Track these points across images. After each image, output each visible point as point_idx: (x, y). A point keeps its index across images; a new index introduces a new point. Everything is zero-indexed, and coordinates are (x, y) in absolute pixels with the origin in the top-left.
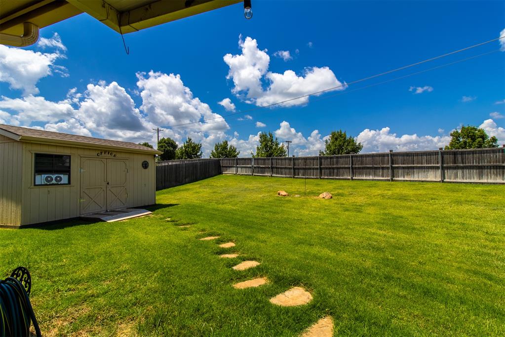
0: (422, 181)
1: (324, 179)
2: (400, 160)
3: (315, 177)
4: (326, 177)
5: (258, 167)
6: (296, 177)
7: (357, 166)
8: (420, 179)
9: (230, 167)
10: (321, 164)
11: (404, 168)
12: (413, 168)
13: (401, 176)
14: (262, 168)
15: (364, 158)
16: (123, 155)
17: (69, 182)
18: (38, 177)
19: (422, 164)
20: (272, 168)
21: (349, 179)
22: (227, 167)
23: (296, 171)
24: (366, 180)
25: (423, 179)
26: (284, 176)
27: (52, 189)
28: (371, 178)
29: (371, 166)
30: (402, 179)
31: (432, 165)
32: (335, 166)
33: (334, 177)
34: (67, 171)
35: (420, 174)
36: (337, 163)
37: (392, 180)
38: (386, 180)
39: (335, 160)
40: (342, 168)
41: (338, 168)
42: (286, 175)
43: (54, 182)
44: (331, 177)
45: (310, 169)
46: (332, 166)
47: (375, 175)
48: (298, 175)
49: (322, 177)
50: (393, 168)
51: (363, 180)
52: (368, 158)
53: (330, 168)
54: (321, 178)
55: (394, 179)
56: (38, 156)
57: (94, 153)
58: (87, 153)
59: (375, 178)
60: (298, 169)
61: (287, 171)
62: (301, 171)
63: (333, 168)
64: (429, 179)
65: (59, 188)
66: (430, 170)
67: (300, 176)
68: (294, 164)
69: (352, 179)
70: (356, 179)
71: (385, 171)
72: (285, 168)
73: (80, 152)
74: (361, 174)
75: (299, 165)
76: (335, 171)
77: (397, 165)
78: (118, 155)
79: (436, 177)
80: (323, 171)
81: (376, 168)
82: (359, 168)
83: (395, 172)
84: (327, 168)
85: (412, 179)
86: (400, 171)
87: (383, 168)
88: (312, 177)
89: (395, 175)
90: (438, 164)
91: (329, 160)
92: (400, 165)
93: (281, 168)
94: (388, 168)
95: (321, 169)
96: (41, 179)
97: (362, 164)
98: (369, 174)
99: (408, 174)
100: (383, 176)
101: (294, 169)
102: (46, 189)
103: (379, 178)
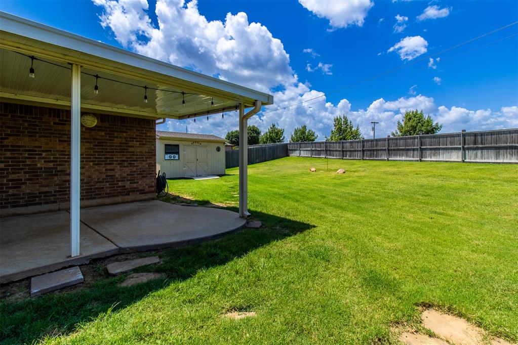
0: (446, 161)
1: (366, 160)
2: (428, 142)
3: (359, 158)
4: (367, 158)
5: (316, 150)
6: (345, 158)
7: (392, 148)
8: (444, 160)
9: (295, 150)
10: (363, 147)
11: (431, 149)
12: (439, 149)
13: (429, 157)
14: (319, 150)
15: (399, 141)
16: (205, 144)
17: (179, 159)
18: (166, 156)
19: (447, 145)
20: (326, 150)
21: (385, 160)
22: (292, 150)
23: (345, 153)
24: (399, 160)
25: (447, 160)
26: (335, 157)
27: (172, 162)
28: (404, 158)
29: (403, 148)
30: (429, 159)
31: (455, 146)
32: (375, 148)
33: (374, 158)
34: (178, 153)
35: (445, 155)
36: (376, 146)
37: (421, 161)
38: (416, 160)
39: (375, 142)
40: (381, 150)
41: (377, 150)
42: (336, 156)
43: (172, 158)
44: (371, 159)
45: (355, 151)
46: (373, 148)
47: (407, 156)
48: (346, 157)
49: (365, 158)
50: (422, 150)
51: (397, 160)
52: (401, 141)
53: (370, 150)
54: (363, 160)
55: (422, 159)
56: (166, 145)
57: (190, 143)
58: (187, 143)
59: (406, 159)
60: (346, 151)
61: (338, 153)
62: (348, 153)
63: (373, 150)
64: (452, 160)
65: (175, 161)
66: (453, 151)
67: (348, 158)
68: (343, 147)
69: (388, 160)
70: (391, 160)
71: (416, 152)
72: (336, 151)
73: (184, 143)
74: (395, 155)
75: (346, 148)
76: (375, 153)
77: (425, 147)
78: (203, 144)
79: (458, 157)
80: (365, 153)
81: (408, 150)
82: (394, 150)
83: (424, 154)
84: (368, 150)
85: (437, 159)
86: (428, 152)
87: (414, 150)
88: (357, 158)
89: (423, 156)
90: (460, 145)
91: (370, 143)
92: (428, 147)
93: (333, 151)
94: (417, 149)
95: (363, 151)
96: (167, 157)
97: (396, 146)
98: (403, 155)
99: (434, 155)
100: (413, 157)
101: (343, 151)
102: (169, 162)
103: (410, 159)
